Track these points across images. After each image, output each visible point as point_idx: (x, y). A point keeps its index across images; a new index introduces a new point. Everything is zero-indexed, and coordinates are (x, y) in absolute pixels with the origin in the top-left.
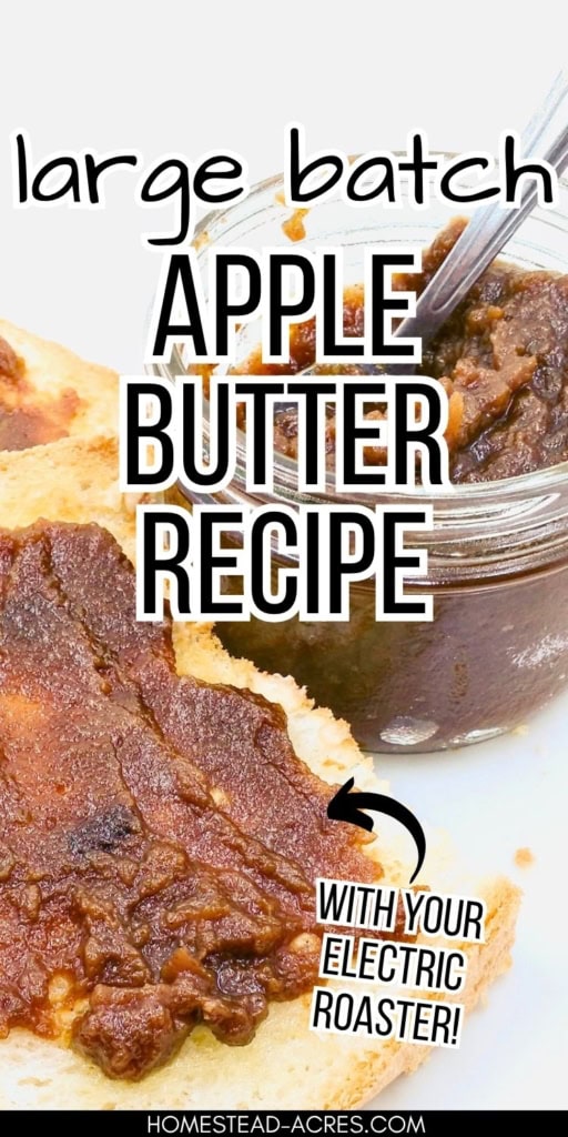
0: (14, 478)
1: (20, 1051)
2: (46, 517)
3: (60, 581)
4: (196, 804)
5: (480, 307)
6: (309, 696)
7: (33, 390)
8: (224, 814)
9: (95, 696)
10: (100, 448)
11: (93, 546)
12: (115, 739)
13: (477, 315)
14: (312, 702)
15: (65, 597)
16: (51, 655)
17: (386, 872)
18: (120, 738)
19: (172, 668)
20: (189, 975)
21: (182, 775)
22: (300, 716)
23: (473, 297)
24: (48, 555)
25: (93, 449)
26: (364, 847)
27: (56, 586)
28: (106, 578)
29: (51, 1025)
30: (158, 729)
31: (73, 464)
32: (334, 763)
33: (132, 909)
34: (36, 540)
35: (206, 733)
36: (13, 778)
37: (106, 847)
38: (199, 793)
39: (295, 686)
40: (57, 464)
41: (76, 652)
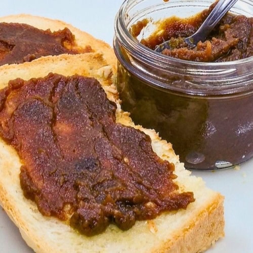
0: (69, 62)
1: (53, 224)
2: (78, 73)
3: (80, 92)
4: (118, 160)
5: (223, 25)
6: (160, 136)
7: (77, 45)
8: (127, 165)
9: (88, 126)
10: (98, 58)
11: (92, 84)
12: (93, 139)
13: (222, 27)
14: (161, 138)
15: (81, 97)
16: (75, 113)
17: (180, 188)
18: (95, 139)
19: (114, 121)
20: (110, 204)
21: (114, 151)
22: (156, 142)
23: (222, 22)
24: (77, 84)
25: (95, 58)
26: (173, 180)
27: (79, 93)
28: (96, 93)
29: (64, 216)
30: (108, 137)
31: (88, 61)
32: (166, 156)
33: (94, 187)
34: (74, 79)
35: (123, 140)
36: (59, 145)
37: (88, 168)
38: (119, 157)
39: (155, 132)
40: (83, 60)
41: (83, 113)
